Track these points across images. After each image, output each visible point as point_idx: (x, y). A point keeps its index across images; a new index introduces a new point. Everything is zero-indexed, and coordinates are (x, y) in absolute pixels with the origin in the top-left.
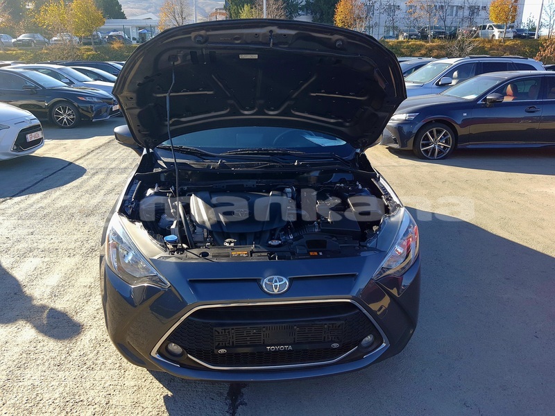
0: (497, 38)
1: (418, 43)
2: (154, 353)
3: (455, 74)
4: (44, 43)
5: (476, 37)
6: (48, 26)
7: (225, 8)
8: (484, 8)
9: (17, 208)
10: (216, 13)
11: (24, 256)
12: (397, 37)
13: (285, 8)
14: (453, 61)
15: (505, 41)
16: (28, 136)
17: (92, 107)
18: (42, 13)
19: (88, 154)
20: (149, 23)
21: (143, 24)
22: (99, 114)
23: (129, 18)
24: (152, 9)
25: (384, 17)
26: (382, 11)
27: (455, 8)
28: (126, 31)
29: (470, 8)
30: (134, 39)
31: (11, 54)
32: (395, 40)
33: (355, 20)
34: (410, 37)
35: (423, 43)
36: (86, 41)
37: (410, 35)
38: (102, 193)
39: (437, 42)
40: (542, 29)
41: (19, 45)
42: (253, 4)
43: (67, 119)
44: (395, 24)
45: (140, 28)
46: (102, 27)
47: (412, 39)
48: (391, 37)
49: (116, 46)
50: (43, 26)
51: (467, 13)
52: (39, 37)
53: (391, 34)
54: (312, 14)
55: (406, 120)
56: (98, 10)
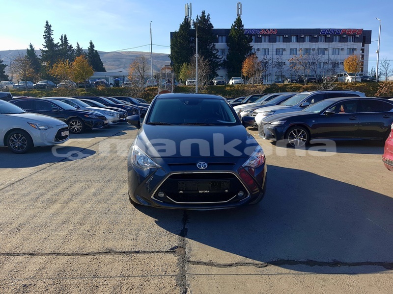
0: (350, 82)
1: (298, 85)
2: (152, 197)
3: (313, 101)
4: (53, 86)
5: (335, 81)
6: (57, 76)
7: (171, 65)
8: (342, 63)
9: (62, 166)
10: (165, 68)
11: (75, 182)
12: (283, 82)
13: (210, 65)
14: (310, 93)
15: (355, 84)
16: (62, 133)
17: (92, 121)
18: (54, 68)
19: (94, 145)
20: (121, 74)
21: (117, 75)
22: (96, 125)
23: (107, 71)
24: (122, 66)
25: (275, 69)
26: (273, 66)
27: (322, 63)
28: (107, 79)
29: (332, 63)
30: (111, 84)
31: (32, 93)
32: (283, 84)
33: (255, 72)
34: (292, 82)
35: (301, 85)
36: (82, 85)
37: (292, 81)
38: (107, 161)
39: (310, 85)
40: (381, 76)
41: (38, 88)
42: (189, 62)
43: (77, 128)
44: (283, 74)
45: (115, 77)
46: (92, 77)
47: (294, 83)
48: (280, 82)
49: (100, 88)
50: (54, 75)
51: (330, 66)
52: (51, 83)
53: (280, 80)
54: (227, 68)
55: (279, 125)
56: (90, 66)
